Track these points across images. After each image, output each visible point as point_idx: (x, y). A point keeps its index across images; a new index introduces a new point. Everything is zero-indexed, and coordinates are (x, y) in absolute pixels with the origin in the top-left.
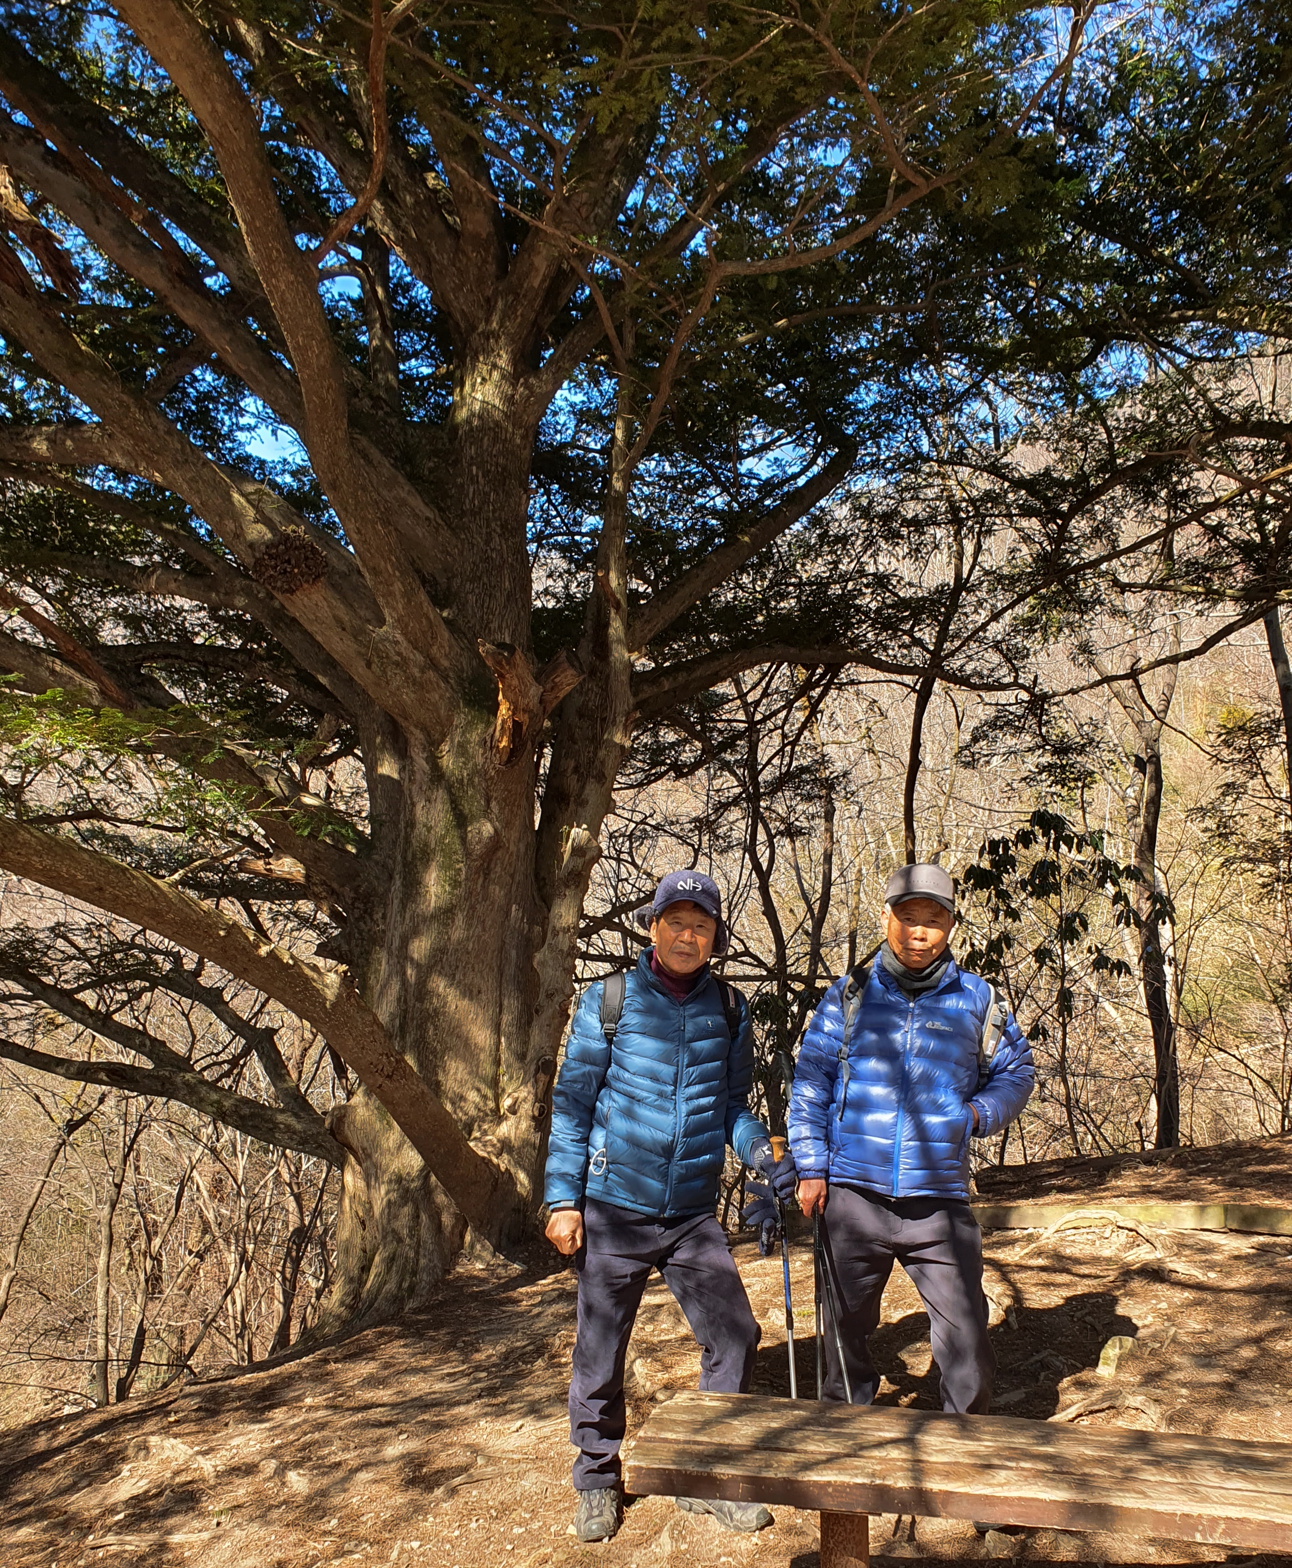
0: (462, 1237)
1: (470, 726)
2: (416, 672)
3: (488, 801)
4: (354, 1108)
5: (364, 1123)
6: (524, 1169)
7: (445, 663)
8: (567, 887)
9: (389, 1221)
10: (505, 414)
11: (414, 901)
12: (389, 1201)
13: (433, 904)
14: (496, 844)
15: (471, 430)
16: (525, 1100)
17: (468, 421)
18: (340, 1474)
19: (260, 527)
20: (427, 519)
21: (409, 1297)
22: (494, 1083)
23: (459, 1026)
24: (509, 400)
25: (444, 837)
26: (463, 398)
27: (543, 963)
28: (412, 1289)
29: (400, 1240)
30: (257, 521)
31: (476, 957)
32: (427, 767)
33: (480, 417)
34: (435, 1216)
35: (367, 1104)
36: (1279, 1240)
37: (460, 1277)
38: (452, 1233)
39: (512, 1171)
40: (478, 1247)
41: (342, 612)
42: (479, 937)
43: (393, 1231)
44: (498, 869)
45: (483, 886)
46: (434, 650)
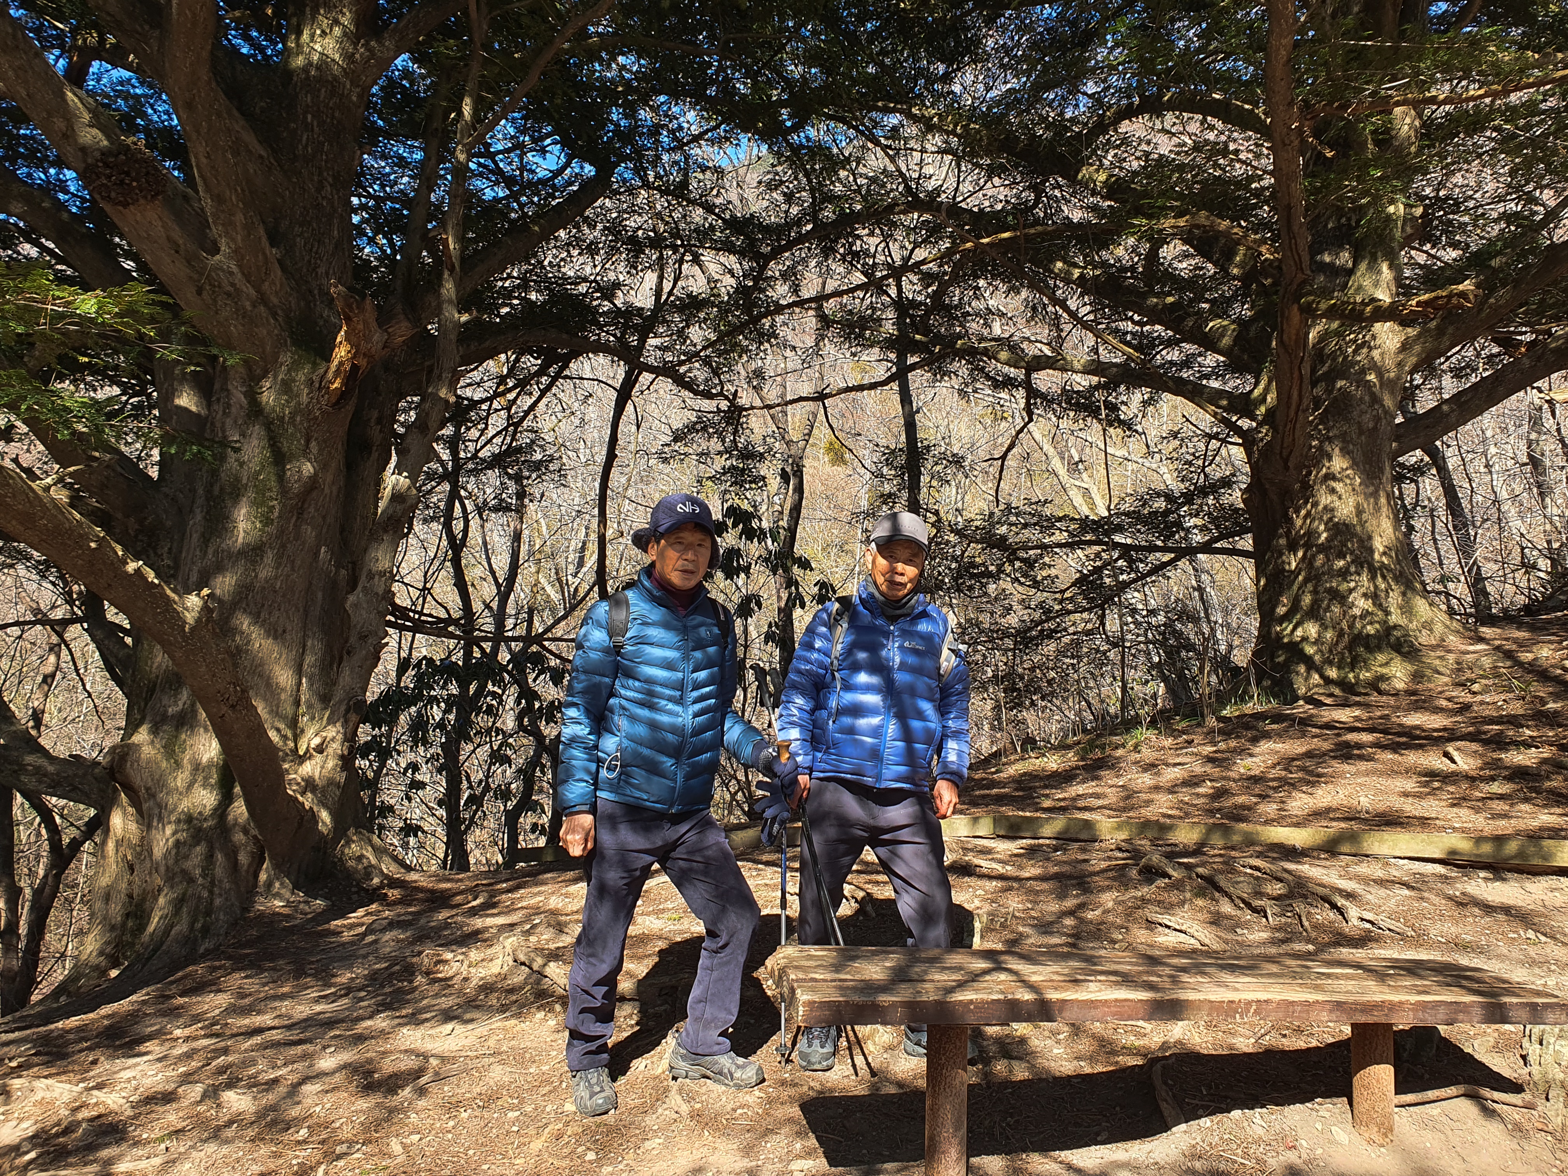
0: (256, 876)
1: (295, 366)
2: (248, 304)
3: (308, 441)
4: (138, 746)
5: (149, 761)
6: (326, 806)
7: (275, 300)
8: (386, 531)
9: (177, 861)
10: (344, 69)
11: (220, 537)
12: (178, 841)
13: (240, 540)
14: (313, 484)
15: (308, 78)
16: (333, 739)
17: (306, 69)
18: (282, 1090)
19: (95, 131)
20: (261, 157)
21: (204, 938)
22: (293, 724)
23: (261, 665)
24: (349, 57)
25: (259, 473)
26: (298, 45)
27: (356, 606)
28: (206, 931)
29: (191, 880)
30: (91, 126)
31: (284, 596)
32: (244, 401)
33: (318, 68)
34: (232, 854)
35: (152, 742)
36: (1041, 841)
37: (262, 914)
38: (247, 872)
39: (315, 809)
40: (277, 885)
41: (177, 234)
42: (288, 576)
43: (184, 872)
44: (312, 510)
45: (295, 525)
46: (266, 286)
